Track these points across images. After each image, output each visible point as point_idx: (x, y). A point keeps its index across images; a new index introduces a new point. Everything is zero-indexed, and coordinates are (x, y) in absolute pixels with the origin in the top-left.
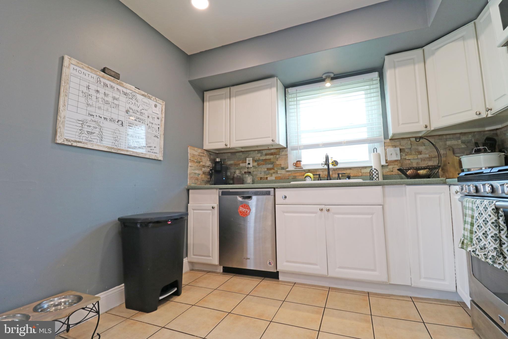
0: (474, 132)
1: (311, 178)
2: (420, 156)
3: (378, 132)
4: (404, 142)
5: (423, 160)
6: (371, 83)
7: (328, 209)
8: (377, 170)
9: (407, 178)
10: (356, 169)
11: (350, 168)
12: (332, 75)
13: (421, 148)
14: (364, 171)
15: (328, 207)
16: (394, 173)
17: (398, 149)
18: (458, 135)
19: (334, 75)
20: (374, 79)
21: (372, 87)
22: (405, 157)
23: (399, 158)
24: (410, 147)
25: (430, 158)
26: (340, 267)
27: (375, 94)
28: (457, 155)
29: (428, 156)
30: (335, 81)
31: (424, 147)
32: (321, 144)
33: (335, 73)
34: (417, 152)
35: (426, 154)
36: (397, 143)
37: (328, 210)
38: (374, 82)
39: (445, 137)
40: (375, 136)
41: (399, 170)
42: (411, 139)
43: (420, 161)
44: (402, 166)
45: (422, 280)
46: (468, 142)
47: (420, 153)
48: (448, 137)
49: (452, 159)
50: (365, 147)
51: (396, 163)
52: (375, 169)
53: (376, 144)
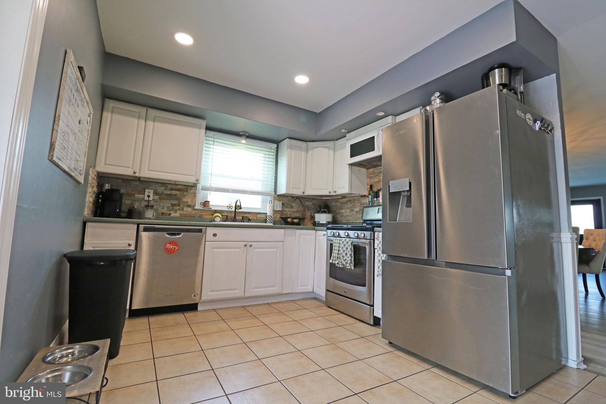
0: (318, 199)
1: (220, 218)
2: (292, 210)
3: (270, 188)
4: (285, 199)
5: (293, 212)
6: (270, 150)
7: (251, 245)
8: (272, 217)
9: (285, 223)
10: (254, 214)
11: (249, 213)
12: (247, 134)
13: (294, 204)
14: (259, 216)
15: (250, 243)
16: (277, 219)
17: (281, 203)
18: (311, 199)
19: (249, 135)
20: (272, 148)
21: (270, 153)
22: (284, 209)
23: (280, 209)
24: (288, 203)
25: (297, 212)
26: (254, 288)
27: (272, 160)
28: (310, 212)
29: (296, 210)
30: (248, 140)
31: (295, 204)
32: (231, 190)
33: (250, 134)
34: (291, 207)
35: (295, 209)
36: (281, 199)
37: (251, 246)
38: (272, 151)
39: (305, 199)
40: (268, 191)
41: (280, 217)
42: (289, 197)
43: (291, 213)
44: (282, 215)
45: (299, 288)
46: (315, 204)
47: (292, 207)
48: (307, 199)
49: (308, 214)
50: (259, 198)
51: (279, 213)
52: (270, 216)
53: (268, 197)
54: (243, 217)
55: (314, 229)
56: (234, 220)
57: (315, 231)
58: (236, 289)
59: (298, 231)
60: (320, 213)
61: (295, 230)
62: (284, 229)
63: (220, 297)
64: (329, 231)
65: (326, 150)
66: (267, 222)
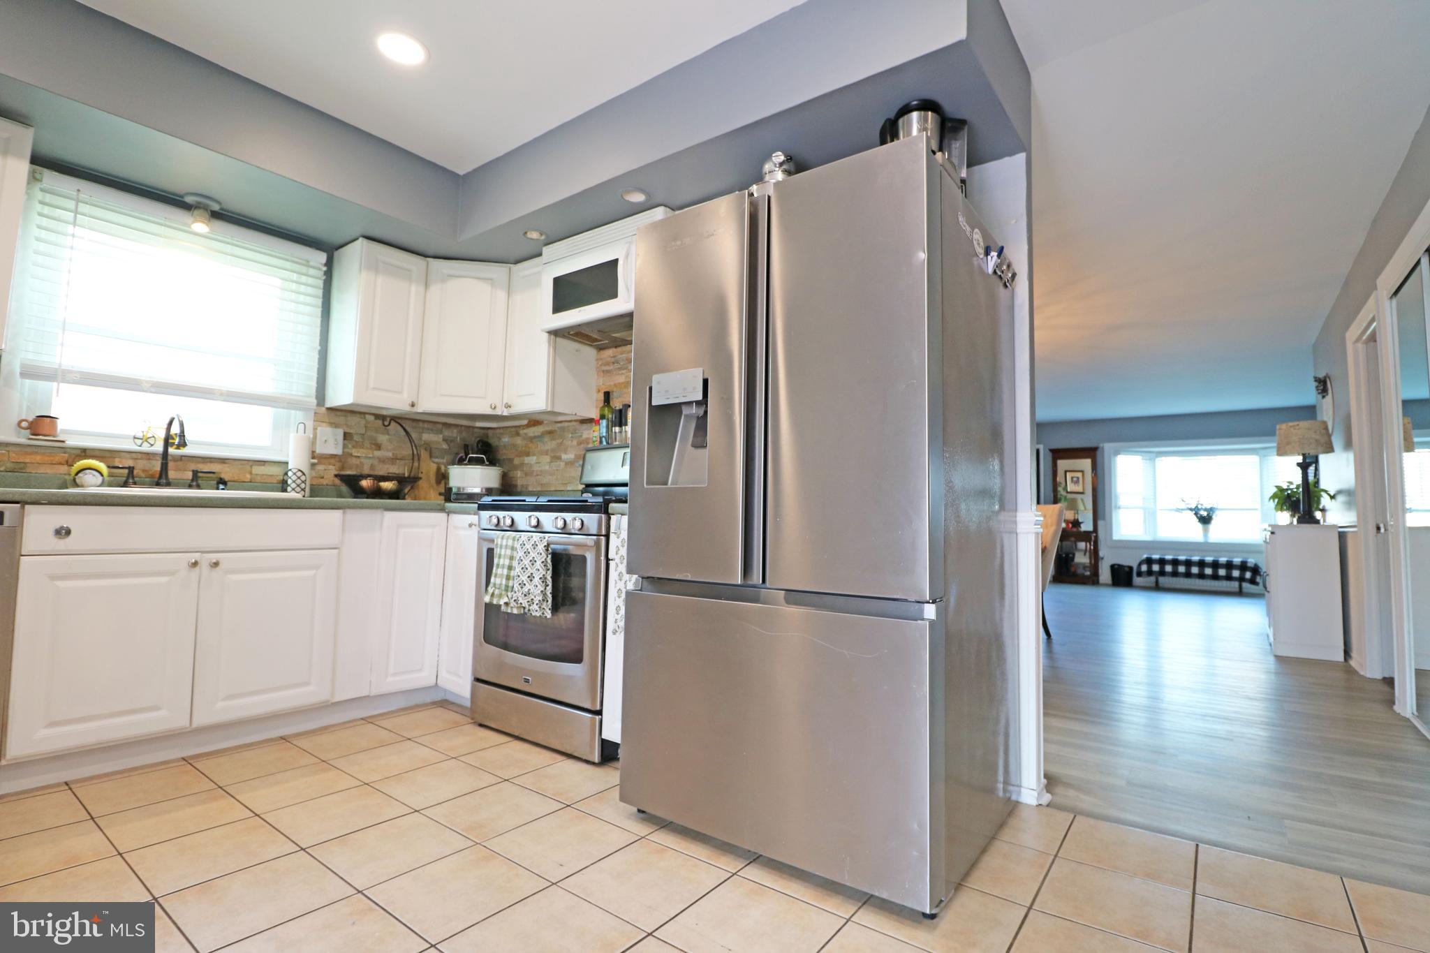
0: (462, 426)
1: (102, 475)
2: (377, 453)
3: (305, 388)
4: (354, 420)
5: (383, 461)
6: (304, 269)
7: (214, 561)
8: (304, 474)
9: (353, 494)
10: (240, 462)
11: (223, 461)
12: (216, 207)
13: (383, 439)
14: (258, 470)
15: (214, 557)
16: (324, 482)
17: (340, 432)
18: (440, 426)
19: (221, 209)
20: (311, 263)
21: (304, 279)
22: (350, 451)
23: (339, 451)
24: (363, 432)
25: (394, 460)
26: (225, 699)
27: (309, 300)
28: (436, 460)
29: (390, 454)
30: (220, 225)
31: (387, 437)
32: (147, 382)
33: (225, 206)
34: (374, 444)
35: (388, 450)
36: (341, 420)
37: (216, 564)
38: (312, 271)
39: (421, 424)
40: (294, 393)
41: (336, 476)
42: (367, 416)
43: (376, 462)
44: (342, 468)
45: (390, 679)
46: (451, 441)
47: (379, 447)
48: (426, 425)
49: (428, 468)
50: (266, 414)
51: (332, 461)
52: (300, 470)
53: (293, 412)
54: (195, 473)
55: (442, 510)
56: (161, 479)
57: (443, 516)
58: (155, 708)
59: (389, 516)
60: (466, 465)
61: (379, 511)
62: (341, 511)
63: (91, 739)
64: (485, 514)
65: (486, 288)
66: (289, 489)
